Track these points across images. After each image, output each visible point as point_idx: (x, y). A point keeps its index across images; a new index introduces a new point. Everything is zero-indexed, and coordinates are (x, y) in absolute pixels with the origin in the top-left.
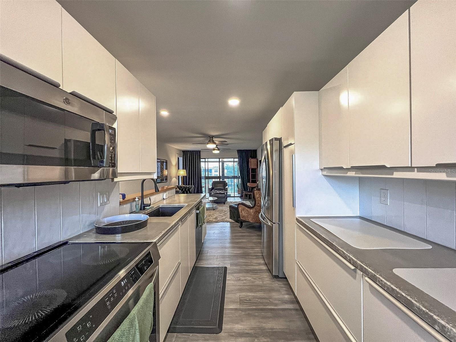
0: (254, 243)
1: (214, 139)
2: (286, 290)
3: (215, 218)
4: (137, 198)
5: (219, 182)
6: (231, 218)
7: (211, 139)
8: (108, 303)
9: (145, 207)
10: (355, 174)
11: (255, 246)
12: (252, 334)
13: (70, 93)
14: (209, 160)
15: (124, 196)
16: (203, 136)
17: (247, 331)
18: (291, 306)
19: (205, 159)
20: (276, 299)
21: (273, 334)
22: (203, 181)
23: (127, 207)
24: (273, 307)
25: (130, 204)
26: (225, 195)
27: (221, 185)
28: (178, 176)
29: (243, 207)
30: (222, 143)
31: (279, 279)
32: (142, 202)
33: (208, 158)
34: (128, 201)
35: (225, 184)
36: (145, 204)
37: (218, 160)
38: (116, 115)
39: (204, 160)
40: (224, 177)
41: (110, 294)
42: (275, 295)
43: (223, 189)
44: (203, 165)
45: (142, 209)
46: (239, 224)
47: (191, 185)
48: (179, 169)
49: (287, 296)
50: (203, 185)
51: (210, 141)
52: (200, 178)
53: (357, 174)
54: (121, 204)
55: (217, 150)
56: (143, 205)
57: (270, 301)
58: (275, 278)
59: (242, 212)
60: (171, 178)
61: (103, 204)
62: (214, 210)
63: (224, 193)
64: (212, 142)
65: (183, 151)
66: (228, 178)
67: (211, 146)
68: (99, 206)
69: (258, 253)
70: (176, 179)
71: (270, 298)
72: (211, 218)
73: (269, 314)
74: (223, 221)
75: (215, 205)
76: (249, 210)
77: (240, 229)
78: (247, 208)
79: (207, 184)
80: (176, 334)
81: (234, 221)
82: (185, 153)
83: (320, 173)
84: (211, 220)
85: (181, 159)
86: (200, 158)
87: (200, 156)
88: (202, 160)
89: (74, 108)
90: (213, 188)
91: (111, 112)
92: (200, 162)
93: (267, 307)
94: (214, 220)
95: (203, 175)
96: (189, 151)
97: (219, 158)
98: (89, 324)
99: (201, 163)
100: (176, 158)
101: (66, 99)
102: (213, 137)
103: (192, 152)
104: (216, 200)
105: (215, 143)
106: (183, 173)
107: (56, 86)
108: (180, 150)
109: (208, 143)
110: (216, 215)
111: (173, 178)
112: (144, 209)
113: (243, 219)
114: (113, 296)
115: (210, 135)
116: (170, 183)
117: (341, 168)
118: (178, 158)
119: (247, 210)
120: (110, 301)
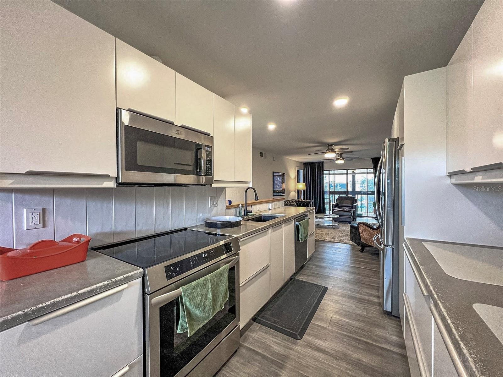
0: (374, 272)
1: (334, 147)
2: (397, 332)
3: (332, 238)
4: (240, 204)
5: (347, 198)
6: (352, 239)
7: (330, 147)
8: (191, 263)
9: (248, 214)
10: (482, 179)
11: (373, 275)
12: (333, 354)
13: (180, 126)
14: (336, 172)
15: (230, 202)
16: (321, 145)
17: (327, 350)
18: (397, 350)
19: (329, 171)
20: (377, 336)
21: (359, 365)
22: (326, 196)
23: (233, 211)
24: (370, 341)
25: (235, 209)
26: (351, 213)
27: (349, 201)
28: (298, 190)
29: (365, 227)
30: (344, 151)
31: (391, 317)
32: (246, 209)
33: (334, 170)
34: (234, 207)
35: (354, 201)
36: (248, 211)
37: (345, 172)
38: (212, 136)
39: (327, 172)
40: (354, 192)
41: (194, 258)
42: (380, 332)
43: (351, 207)
44: (326, 178)
45: (245, 215)
46: (360, 248)
47: (310, 199)
48: (298, 182)
49: (394, 338)
50: (326, 201)
51: (328, 150)
52: (322, 193)
53: (485, 179)
54: (227, 208)
55: (341, 159)
56: (246, 212)
57: (368, 334)
58: (387, 315)
59: (362, 233)
60: (289, 192)
61: (213, 206)
62: (334, 229)
63: (349, 211)
64: (330, 151)
65: (303, 163)
66: (359, 193)
67: (330, 156)
68: (210, 207)
69: (374, 283)
70: (294, 193)
71: (370, 331)
72: (328, 236)
73: (362, 346)
74: (341, 242)
75: (336, 224)
76: (372, 231)
77: (361, 254)
78: (369, 229)
79: (330, 200)
80: (260, 325)
81: (355, 244)
82: (306, 165)
83: (449, 181)
84: (327, 238)
85: (301, 172)
86: (323, 170)
87: (323, 168)
88: (325, 172)
89: (182, 136)
90: (337, 205)
91: (208, 135)
92: (323, 174)
93: (362, 339)
94: (330, 240)
95: (326, 189)
96: (310, 163)
97: (347, 170)
98: (178, 269)
99: (324, 176)
100: (296, 171)
101: (178, 130)
102: (332, 145)
103: (313, 164)
104: (337, 218)
105: (335, 152)
106: (302, 186)
107: (172, 123)
108: (300, 163)
109: (326, 153)
110: (334, 235)
111: (291, 192)
112: (247, 215)
113: (364, 242)
114: (196, 260)
115: (329, 143)
116: (288, 196)
117: (463, 172)
118: (298, 172)
119: (370, 232)
120: (193, 262)
